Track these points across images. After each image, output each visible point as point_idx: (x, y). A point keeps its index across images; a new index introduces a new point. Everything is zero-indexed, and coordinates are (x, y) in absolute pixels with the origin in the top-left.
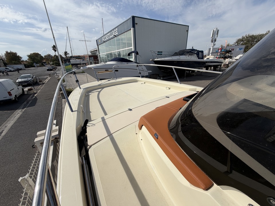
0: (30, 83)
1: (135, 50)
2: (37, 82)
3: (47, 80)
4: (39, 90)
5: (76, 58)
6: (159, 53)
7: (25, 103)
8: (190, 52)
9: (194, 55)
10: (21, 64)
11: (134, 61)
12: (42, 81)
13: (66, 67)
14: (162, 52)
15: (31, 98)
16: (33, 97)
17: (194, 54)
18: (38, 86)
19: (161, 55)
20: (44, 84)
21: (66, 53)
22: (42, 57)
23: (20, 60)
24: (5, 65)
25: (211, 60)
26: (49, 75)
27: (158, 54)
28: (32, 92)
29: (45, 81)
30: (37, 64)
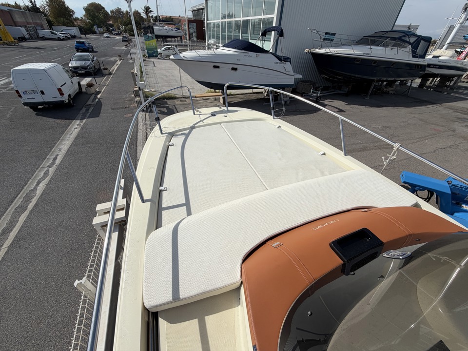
0: (89, 71)
1: (278, 25)
2: (99, 69)
3: (115, 67)
4: (103, 85)
5: (164, 23)
6: (327, 37)
7: (84, 109)
8: (400, 39)
9: (406, 47)
10: (74, 26)
11: (271, 51)
12: (107, 69)
13: (147, 42)
14: (334, 34)
15: (92, 102)
16: (95, 100)
17: (406, 45)
18: (101, 78)
19: (332, 40)
20: (111, 74)
21: (147, 10)
22: (107, 13)
23: (72, 15)
24: (50, 25)
25: (443, 61)
26: (119, 56)
27: (324, 39)
28: (92, 90)
29: (112, 69)
30: (99, 29)
